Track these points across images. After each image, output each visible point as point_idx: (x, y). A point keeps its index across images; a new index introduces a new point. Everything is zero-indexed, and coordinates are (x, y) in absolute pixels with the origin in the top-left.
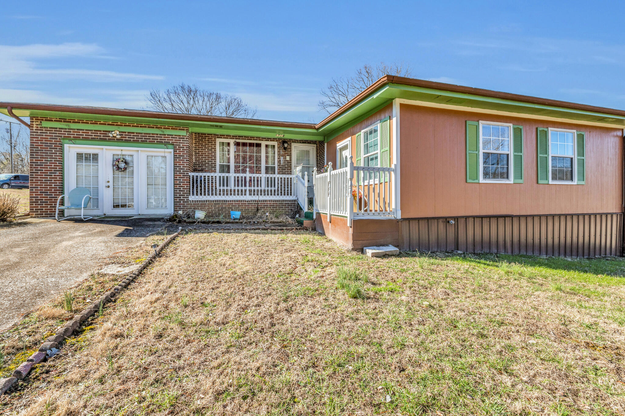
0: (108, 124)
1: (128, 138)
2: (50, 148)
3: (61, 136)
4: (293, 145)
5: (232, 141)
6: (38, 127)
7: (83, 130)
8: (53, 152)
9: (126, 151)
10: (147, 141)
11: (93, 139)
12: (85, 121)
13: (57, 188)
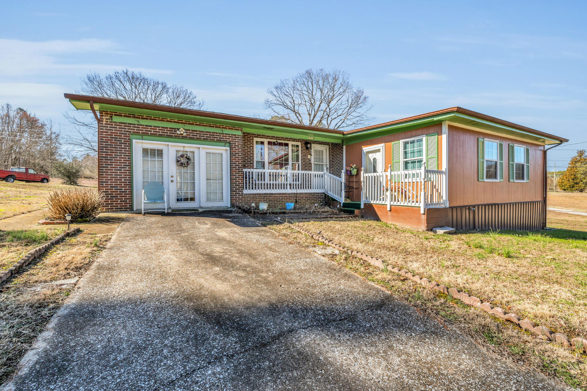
0: (174, 122)
1: (192, 135)
2: (119, 143)
3: (130, 132)
4: (313, 145)
5: (266, 141)
6: (107, 122)
7: (151, 126)
8: (123, 147)
9: (188, 147)
10: (208, 139)
11: (160, 136)
12: (152, 118)
13: (126, 182)
